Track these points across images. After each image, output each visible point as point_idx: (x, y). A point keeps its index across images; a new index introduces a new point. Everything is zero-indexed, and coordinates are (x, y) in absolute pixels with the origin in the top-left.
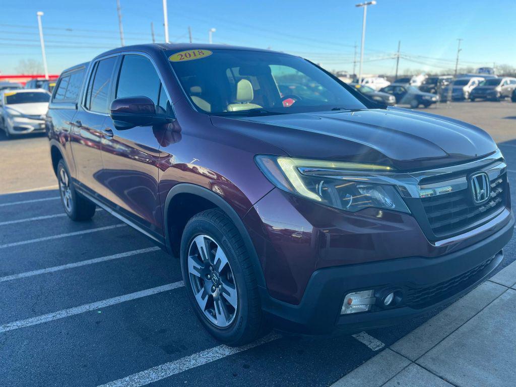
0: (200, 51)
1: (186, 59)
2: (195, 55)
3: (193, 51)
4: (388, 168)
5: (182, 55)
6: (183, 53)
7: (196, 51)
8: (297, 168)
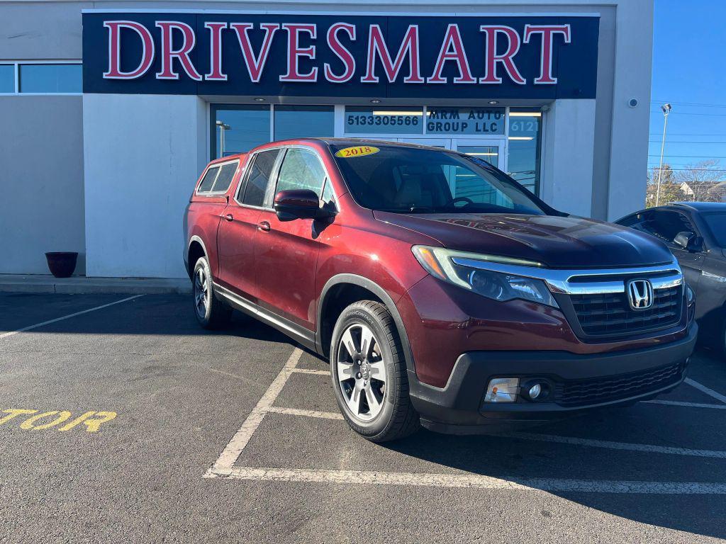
0: (367, 147)
1: (352, 155)
2: (362, 152)
3: (359, 147)
4: (539, 264)
5: (349, 152)
6: (350, 149)
7: (363, 148)
8: (450, 258)
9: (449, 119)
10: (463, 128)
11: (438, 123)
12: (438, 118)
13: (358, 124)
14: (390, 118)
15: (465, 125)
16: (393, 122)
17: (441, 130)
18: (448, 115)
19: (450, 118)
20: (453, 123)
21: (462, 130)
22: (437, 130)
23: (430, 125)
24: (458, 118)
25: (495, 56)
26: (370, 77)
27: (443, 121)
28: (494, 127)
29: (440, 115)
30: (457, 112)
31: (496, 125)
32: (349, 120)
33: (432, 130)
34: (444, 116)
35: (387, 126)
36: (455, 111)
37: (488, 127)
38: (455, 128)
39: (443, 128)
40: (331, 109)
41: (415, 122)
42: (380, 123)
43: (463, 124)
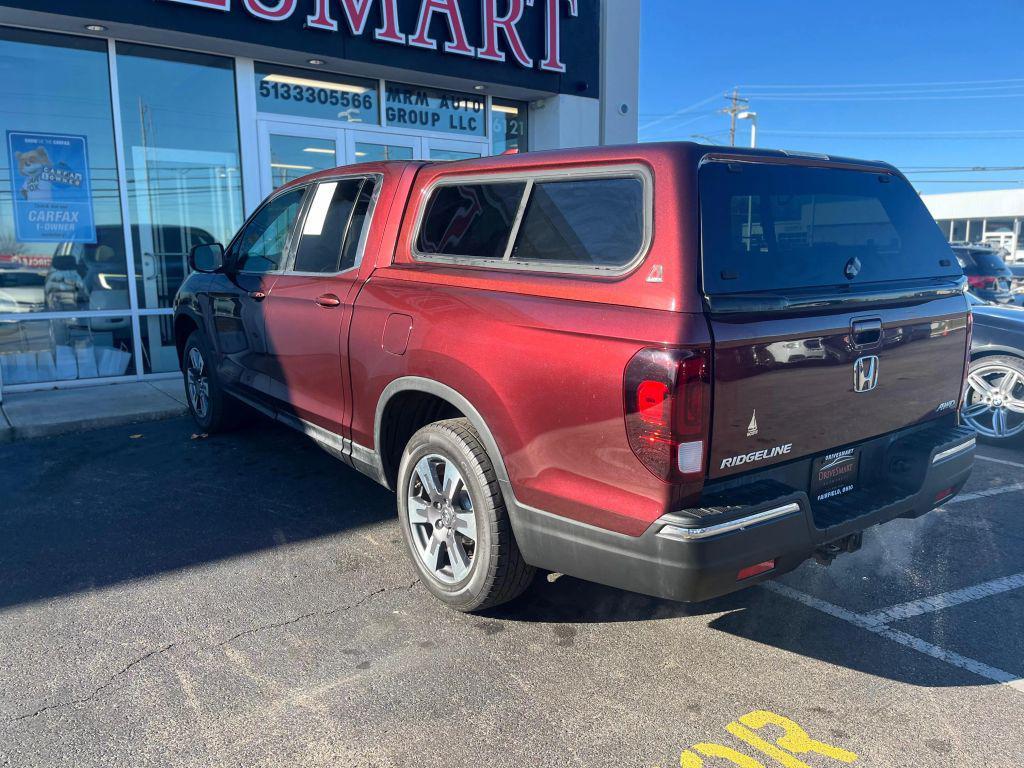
9: (413, 105)
10: (434, 121)
11: (400, 110)
12: (400, 101)
13: (277, 97)
14: (329, 93)
15: (436, 118)
16: (334, 100)
17: (405, 122)
18: (414, 98)
19: (417, 103)
20: (421, 112)
21: (433, 125)
22: (399, 121)
23: (390, 112)
24: (427, 105)
25: (495, 18)
26: (322, 20)
27: (408, 108)
28: (473, 125)
29: (402, 96)
30: (425, 96)
31: (475, 121)
32: (262, 88)
33: (393, 119)
34: (407, 100)
35: (325, 105)
36: (423, 93)
37: (465, 123)
38: (424, 120)
39: (407, 117)
40: (228, 63)
41: (367, 105)
42: (314, 99)
43: (434, 114)
